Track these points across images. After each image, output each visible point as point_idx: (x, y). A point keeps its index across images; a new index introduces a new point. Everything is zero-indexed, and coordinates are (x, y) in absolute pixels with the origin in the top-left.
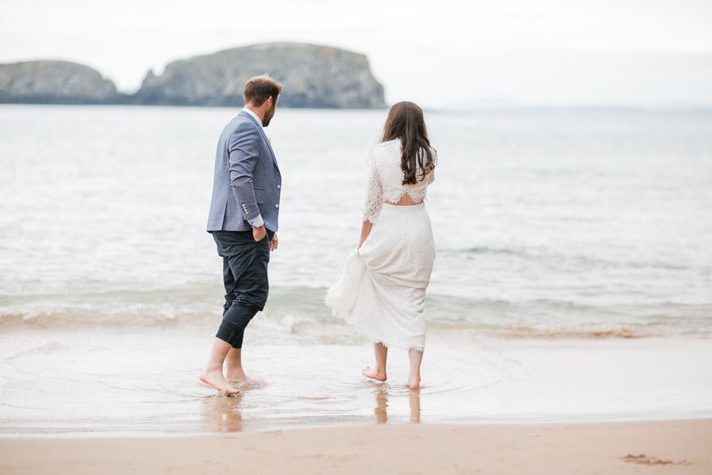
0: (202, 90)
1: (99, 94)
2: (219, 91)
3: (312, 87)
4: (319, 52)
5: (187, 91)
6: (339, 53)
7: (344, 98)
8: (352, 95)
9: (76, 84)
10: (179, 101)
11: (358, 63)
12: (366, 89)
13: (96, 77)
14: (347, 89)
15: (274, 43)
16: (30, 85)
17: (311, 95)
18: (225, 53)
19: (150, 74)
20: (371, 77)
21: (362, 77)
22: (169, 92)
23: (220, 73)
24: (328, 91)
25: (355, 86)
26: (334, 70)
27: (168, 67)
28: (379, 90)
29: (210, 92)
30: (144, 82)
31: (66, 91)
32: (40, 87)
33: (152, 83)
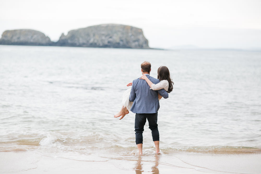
0: (81, 41)
1: (44, 42)
2: (88, 41)
3: (122, 41)
4: (124, 27)
5: (76, 41)
6: (132, 28)
7: (133, 44)
8: (137, 43)
9: (36, 38)
10: (73, 45)
11: (139, 32)
12: (142, 41)
13: (43, 36)
14: (135, 41)
15: (108, 24)
16: (19, 38)
17: (121, 43)
18: (90, 28)
19: (63, 35)
20: (144, 37)
21: (140, 37)
22: (69, 41)
23: (88, 35)
24: (128, 42)
25: (138, 40)
26: (130, 34)
27: (69, 32)
28: (146, 42)
29: (85, 42)
30: (60, 37)
31: (32, 41)
32: (22, 39)
33: (63, 38)
